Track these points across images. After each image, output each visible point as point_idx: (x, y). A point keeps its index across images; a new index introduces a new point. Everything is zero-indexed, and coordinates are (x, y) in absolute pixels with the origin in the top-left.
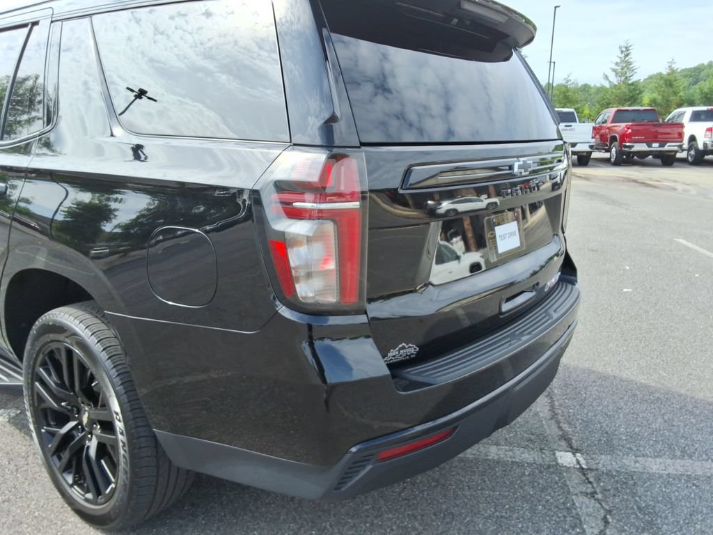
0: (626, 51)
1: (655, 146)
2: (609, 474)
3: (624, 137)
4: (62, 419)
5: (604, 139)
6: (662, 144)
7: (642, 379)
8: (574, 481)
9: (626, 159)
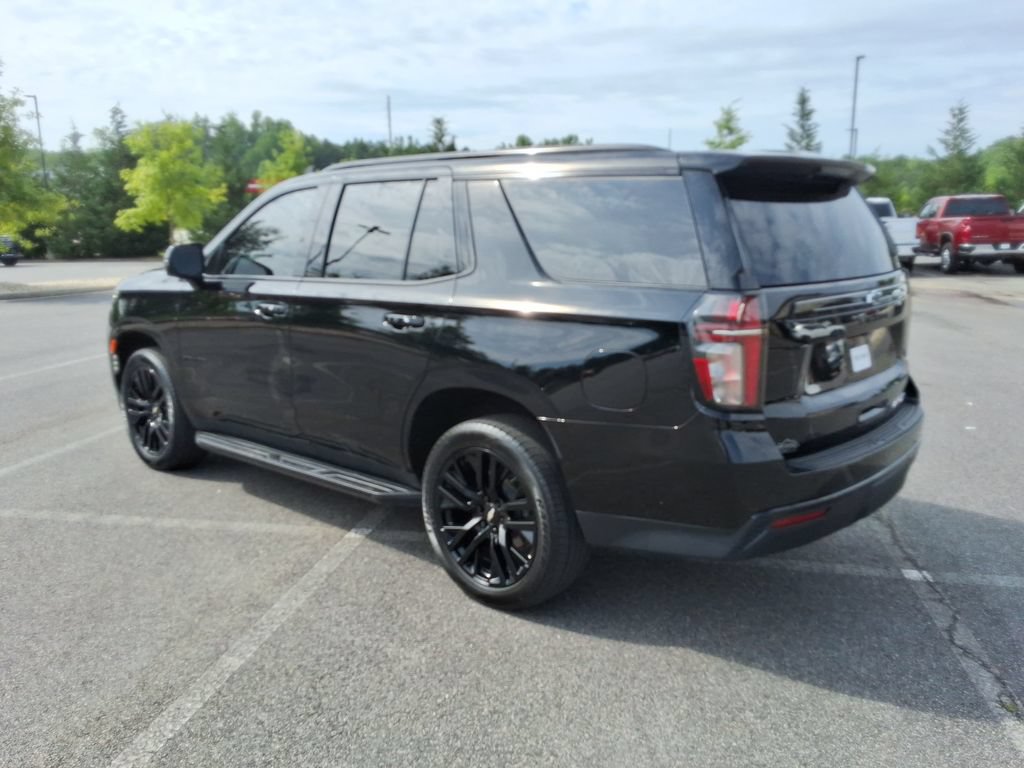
0: (960, 115)
1: (1005, 247)
2: (956, 587)
3: (960, 236)
4: (463, 517)
5: (932, 239)
6: (1015, 244)
7: (989, 513)
8: (922, 591)
9: (964, 266)
